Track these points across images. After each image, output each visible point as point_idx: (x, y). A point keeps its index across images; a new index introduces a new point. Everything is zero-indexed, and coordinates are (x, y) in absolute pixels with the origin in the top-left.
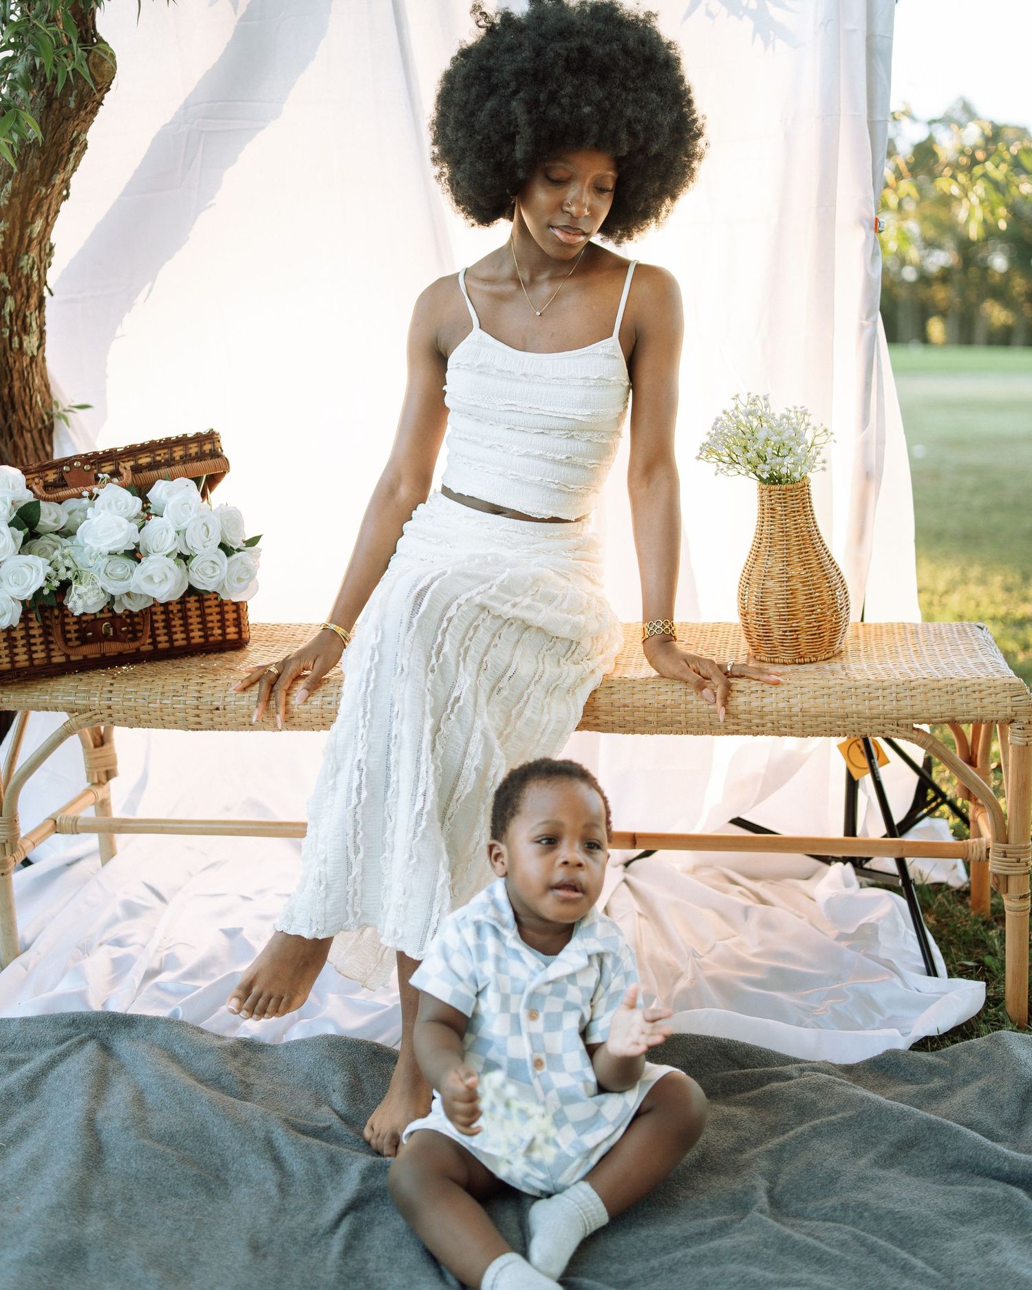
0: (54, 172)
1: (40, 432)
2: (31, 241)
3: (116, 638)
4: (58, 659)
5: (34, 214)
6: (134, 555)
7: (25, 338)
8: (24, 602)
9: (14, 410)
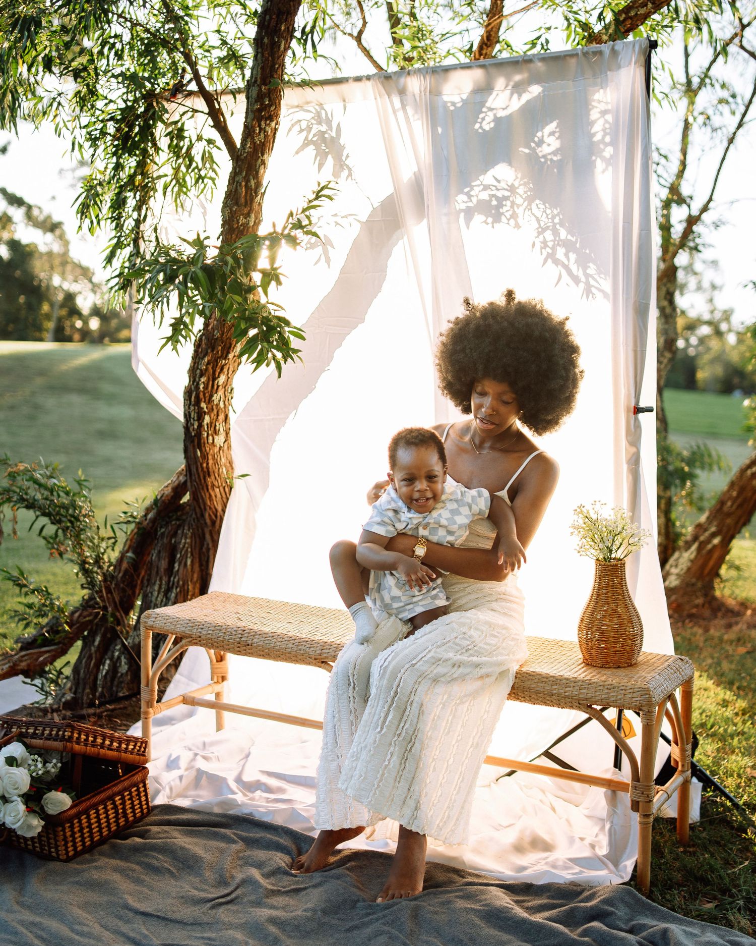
0: (228, 353)
1: (224, 488)
2: (218, 386)
5: (220, 373)
7: (215, 437)
9: (209, 476)
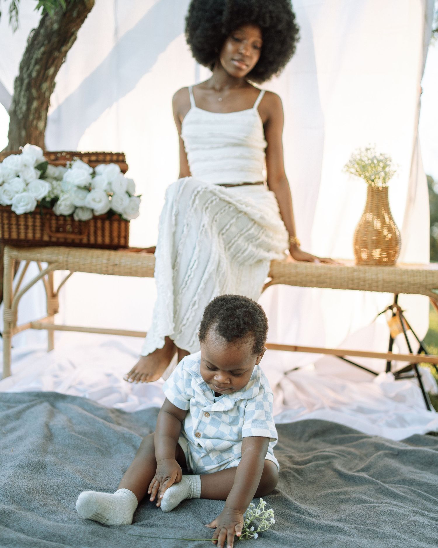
2: (48, 77)
3: (73, 232)
4: (46, 238)
5: (51, 65)
6: (88, 189)
7: (39, 122)
8: (38, 201)
